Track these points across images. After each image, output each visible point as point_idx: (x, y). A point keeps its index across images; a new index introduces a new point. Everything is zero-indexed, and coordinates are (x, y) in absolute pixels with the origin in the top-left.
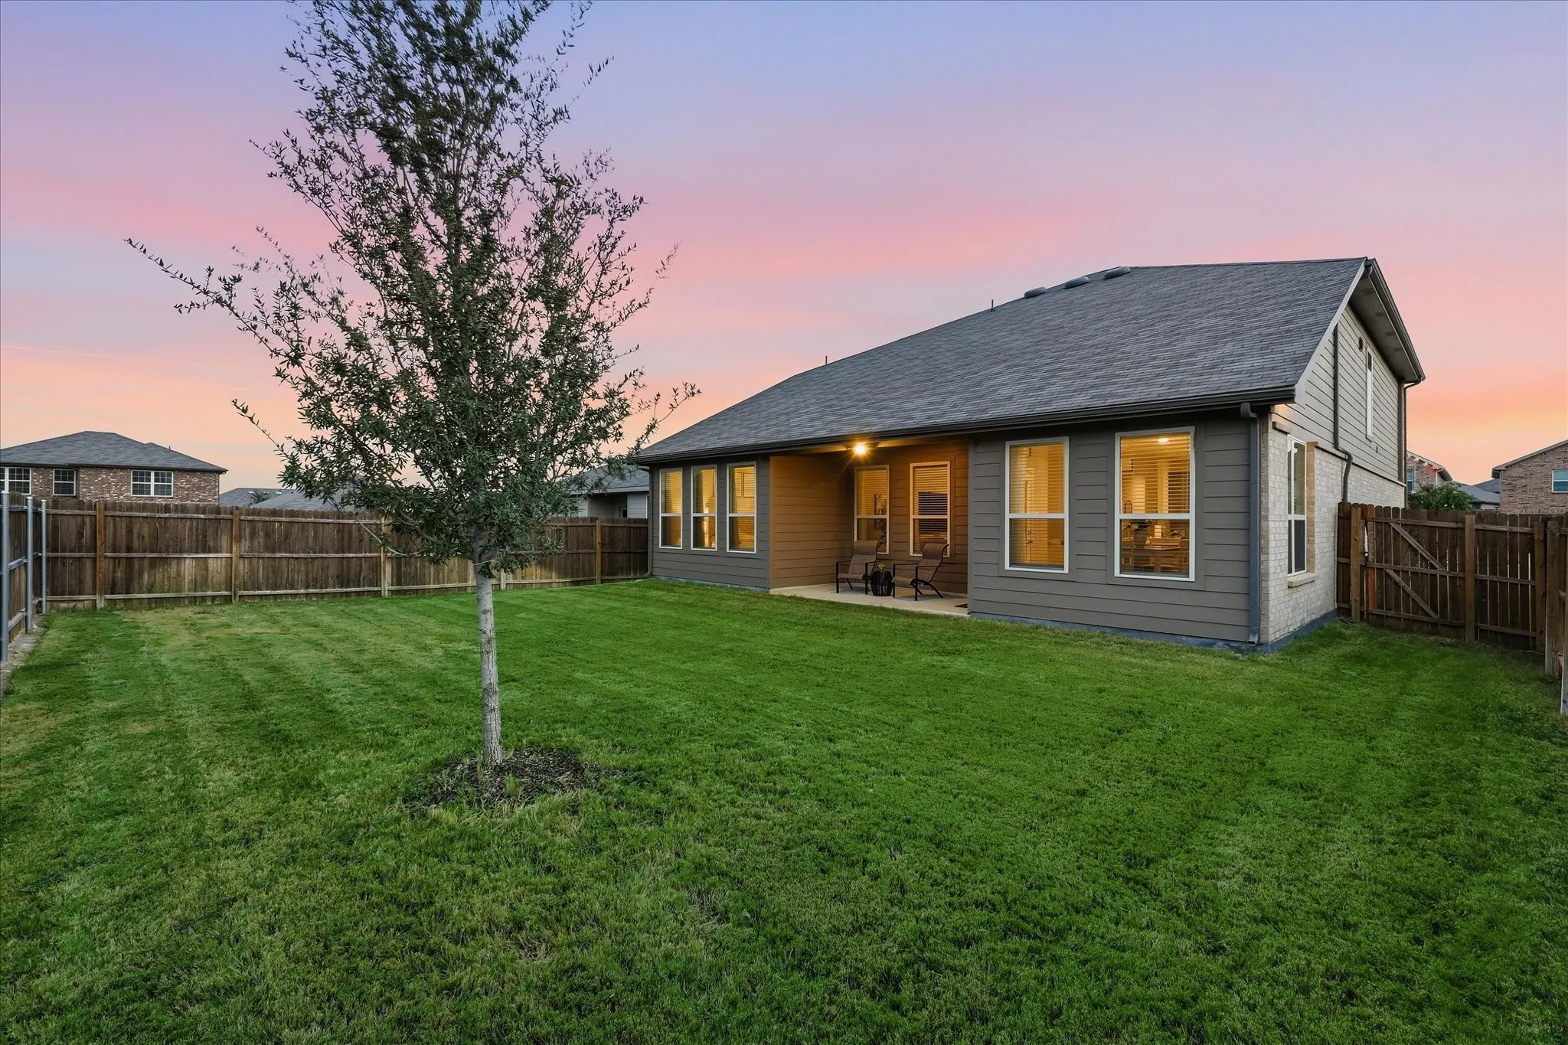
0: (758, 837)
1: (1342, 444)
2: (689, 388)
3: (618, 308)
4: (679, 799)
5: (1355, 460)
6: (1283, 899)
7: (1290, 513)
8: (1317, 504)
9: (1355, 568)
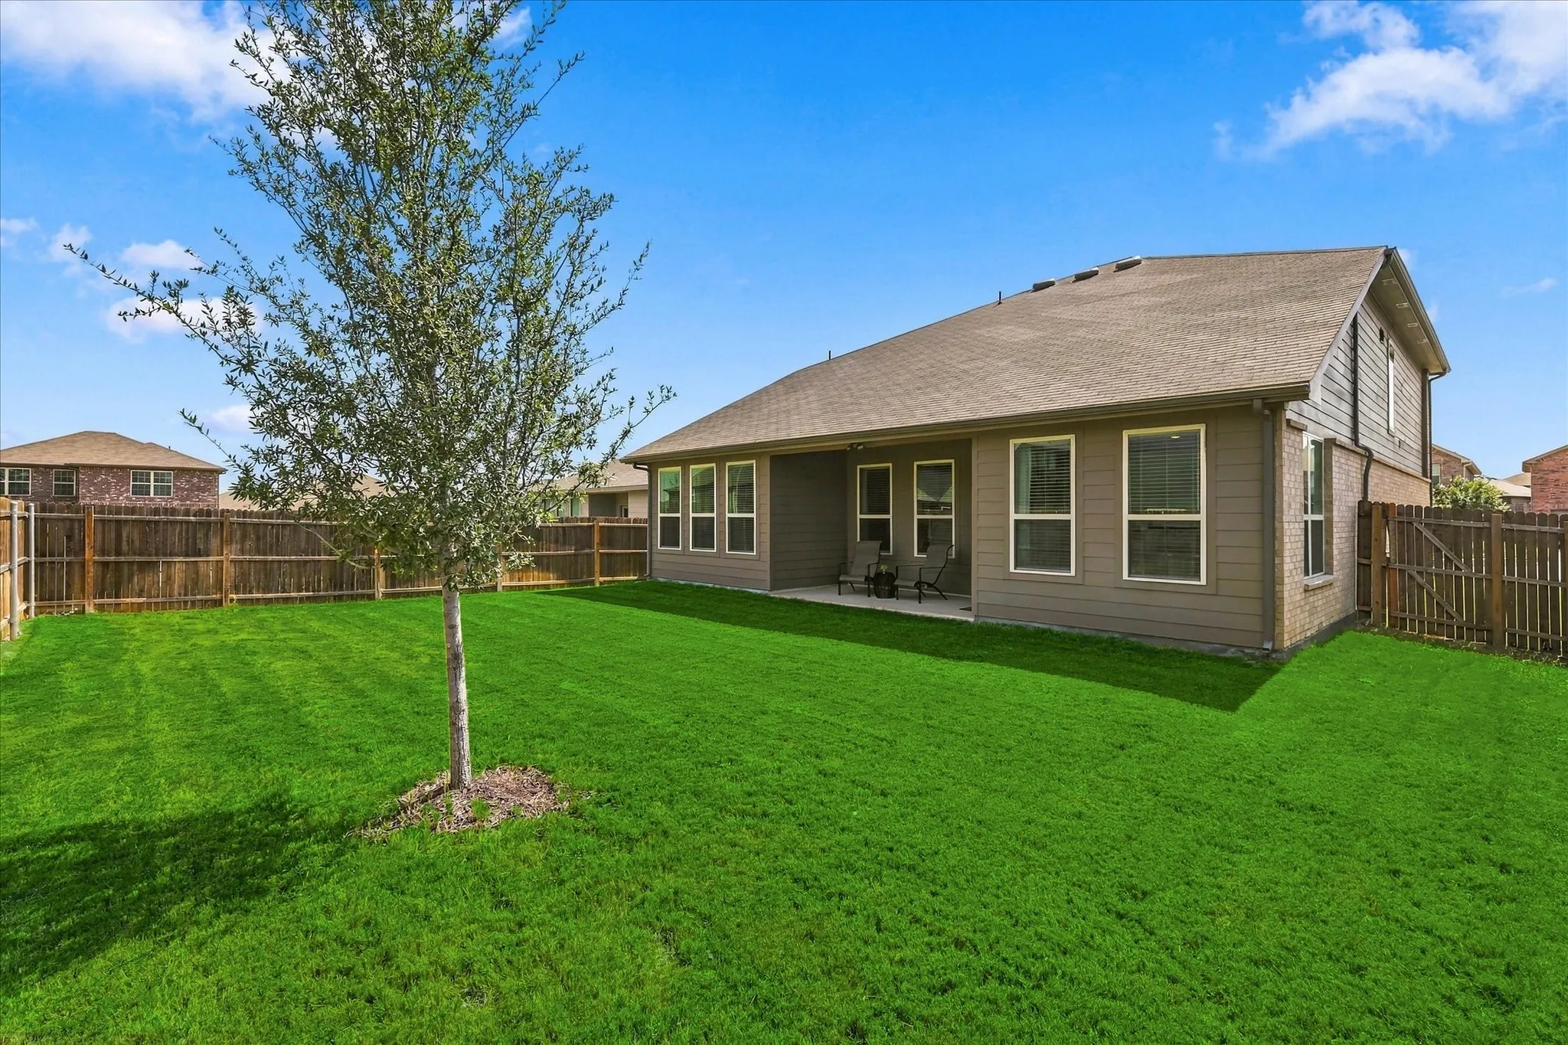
0: (731, 866)
1: (1363, 441)
2: (665, 391)
3: (592, 309)
4: (652, 823)
5: (1376, 456)
6: (1287, 939)
7: (1306, 512)
8: (1336, 503)
9: (1375, 569)
